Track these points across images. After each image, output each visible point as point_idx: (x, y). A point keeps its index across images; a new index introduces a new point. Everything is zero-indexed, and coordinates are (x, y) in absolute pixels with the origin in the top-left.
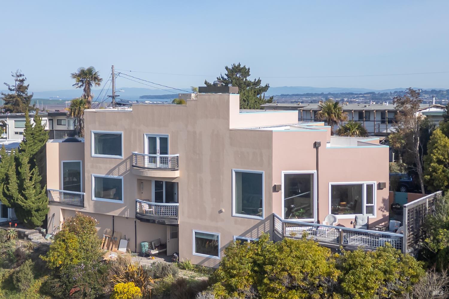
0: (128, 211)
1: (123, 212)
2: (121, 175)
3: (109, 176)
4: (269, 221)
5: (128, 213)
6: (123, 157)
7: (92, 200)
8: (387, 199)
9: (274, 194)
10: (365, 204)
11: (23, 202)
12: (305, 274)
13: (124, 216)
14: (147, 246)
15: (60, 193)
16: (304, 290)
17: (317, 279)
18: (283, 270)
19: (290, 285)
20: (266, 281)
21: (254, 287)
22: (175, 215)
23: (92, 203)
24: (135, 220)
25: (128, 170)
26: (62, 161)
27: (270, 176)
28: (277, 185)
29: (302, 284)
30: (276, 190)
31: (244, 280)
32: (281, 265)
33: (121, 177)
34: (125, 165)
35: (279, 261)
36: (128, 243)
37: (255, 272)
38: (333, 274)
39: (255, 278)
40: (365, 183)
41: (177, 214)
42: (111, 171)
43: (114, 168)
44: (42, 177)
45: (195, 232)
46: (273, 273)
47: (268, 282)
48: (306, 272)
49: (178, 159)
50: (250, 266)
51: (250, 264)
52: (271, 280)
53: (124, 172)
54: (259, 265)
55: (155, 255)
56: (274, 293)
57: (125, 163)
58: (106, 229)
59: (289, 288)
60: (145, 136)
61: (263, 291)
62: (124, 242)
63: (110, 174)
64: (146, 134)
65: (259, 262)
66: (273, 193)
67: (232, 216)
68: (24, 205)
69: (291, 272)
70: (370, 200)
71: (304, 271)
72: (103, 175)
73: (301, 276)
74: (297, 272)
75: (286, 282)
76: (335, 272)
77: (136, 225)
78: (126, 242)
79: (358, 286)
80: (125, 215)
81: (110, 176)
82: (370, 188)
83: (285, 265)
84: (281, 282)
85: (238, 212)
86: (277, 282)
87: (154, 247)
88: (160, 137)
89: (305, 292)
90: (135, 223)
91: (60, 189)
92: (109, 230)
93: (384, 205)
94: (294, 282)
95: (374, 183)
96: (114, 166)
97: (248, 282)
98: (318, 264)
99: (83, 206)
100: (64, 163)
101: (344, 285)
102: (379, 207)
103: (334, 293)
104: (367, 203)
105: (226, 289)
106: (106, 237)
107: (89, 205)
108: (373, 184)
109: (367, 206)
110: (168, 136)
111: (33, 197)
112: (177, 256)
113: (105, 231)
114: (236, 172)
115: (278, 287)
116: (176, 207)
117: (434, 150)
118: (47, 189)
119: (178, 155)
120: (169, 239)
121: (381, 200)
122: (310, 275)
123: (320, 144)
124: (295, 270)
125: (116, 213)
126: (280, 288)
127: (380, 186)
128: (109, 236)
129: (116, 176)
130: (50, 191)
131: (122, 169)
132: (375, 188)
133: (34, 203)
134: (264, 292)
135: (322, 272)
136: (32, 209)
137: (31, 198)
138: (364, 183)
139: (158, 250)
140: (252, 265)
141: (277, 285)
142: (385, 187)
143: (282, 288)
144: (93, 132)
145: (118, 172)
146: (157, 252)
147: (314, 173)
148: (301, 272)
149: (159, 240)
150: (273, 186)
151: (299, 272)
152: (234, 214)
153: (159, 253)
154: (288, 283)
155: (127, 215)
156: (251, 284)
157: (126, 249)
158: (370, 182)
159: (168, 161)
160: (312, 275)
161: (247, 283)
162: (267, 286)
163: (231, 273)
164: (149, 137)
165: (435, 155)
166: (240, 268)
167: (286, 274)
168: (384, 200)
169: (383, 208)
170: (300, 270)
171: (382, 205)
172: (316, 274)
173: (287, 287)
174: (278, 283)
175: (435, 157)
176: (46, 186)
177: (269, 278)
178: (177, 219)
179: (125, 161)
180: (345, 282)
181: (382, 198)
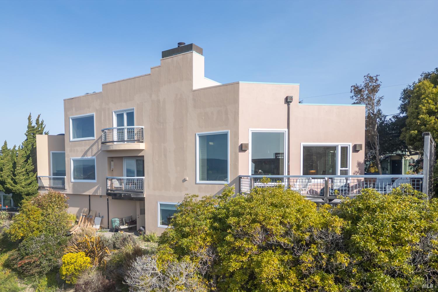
0: (101, 189)
1: (96, 191)
2: (94, 156)
3: (84, 158)
4: (235, 184)
5: (101, 191)
6: (95, 138)
7: (71, 182)
8: (363, 163)
9: (241, 154)
10: (339, 168)
11: (12, 186)
12: (288, 226)
13: (97, 195)
14: (118, 222)
15: (50, 179)
16: (285, 250)
17: (307, 233)
18: (254, 221)
19: (264, 244)
20: (229, 238)
21: (213, 247)
22: (141, 188)
23: (71, 184)
24: (107, 198)
25: (99, 149)
26: (51, 152)
27: (236, 135)
28: (244, 144)
29: (284, 241)
30: (243, 149)
31: (199, 239)
32: (251, 215)
33: (94, 157)
34: (97, 145)
35: (248, 210)
36: (102, 220)
37: (215, 229)
38: (334, 224)
39: (214, 236)
40: (340, 145)
41: (142, 187)
42: (85, 154)
43: (88, 150)
44: (34, 166)
45: (161, 204)
46: (240, 226)
47: (232, 239)
48: (289, 223)
49: (143, 131)
50: (208, 222)
51: (208, 220)
52: (236, 237)
53: (96, 151)
54: (220, 220)
55: (125, 230)
56: (241, 256)
57: (97, 144)
58: (84, 209)
59: (263, 248)
60: (114, 113)
61: (224, 253)
62: (98, 220)
63: (85, 155)
64: (114, 112)
65: (220, 216)
66: (239, 153)
67: (196, 184)
68: (12, 189)
69: (266, 223)
70: (344, 163)
71: (286, 222)
72: (79, 158)
73: (281, 229)
74: (275, 223)
75: (259, 237)
76: (336, 221)
77: (108, 203)
78: (100, 219)
79: (382, 239)
80: (98, 193)
81: (86, 157)
82: (344, 150)
83: (256, 215)
84: (250, 238)
85: (202, 179)
86: (245, 239)
87: (124, 223)
88: (127, 113)
89: (287, 254)
90: (108, 201)
91: (50, 175)
92: (86, 209)
93: (359, 169)
94: (271, 239)
95: (350, 145)
96: (88, 147)
97: (204, 242)
98: (306, 213)
99: (64, 189)
100: (53, 153)
101: (356, 237)
102: (353, 172)
103: (339, 252)
104: (341, 167)
105: (175, 253)
106: (83, 215)
107: (69, 187)
108: (348, 146)
109: (341, 170)
110: (133, 109)
111: (23, 182)
112: (143, 229)
113: (83, 210)
114: (200, 137)
115: (247, 247)
116: (142, 181)
117: (423, 100)
118: (38, 175)
119: (143, 127)
120: (139, 215)
121: (356, 164)
122: (295, 227)
123: (292, 99)
124: (272, 221)
125: (90, 192)
126: (250, 247)
127: (356, 149)
128: (85, 215)
129: (89, 157)
130: (40, 178)
131: (95, 149)
132: (350, 150)
133: (24, 188)
134: (227, 255)
135: (313, 223)
136: (22, 193)
137: (21, 183)
138: (338, 145)
139: (127, 225)
140: (211, 221)
141: (245, 243)
142: (362, 150)
143: (252, 248)
144: (71, 118)
145: (91, 153)
146: (127, 227)
147: (285, 132)
148: (281, 223)
149: (131, 217)
150: (239, 145)
151: (278, 223)
152: (198, 181)
153: (128, 228)
154: (262, 240)
155: (99, 193)
156: (208, 244)
157: (99, 226)
158: (345, 144)
159: (135, 135)
160: (299, 227)
161: (203, 244)
162: (230, 246)
163: (183, 231)
164: (117, 114)
165: (424, 106)
166: (194, 224)
167: (258, 226)
168: (359, 164)
169: (357, 173)
170: (279, 221)
171: (357, 169)
172: (304, 225)
173: (259, 247)
174: (246, 241)
175: (424, 108)
176: (37, 173)
177: (233, 234)
178: (142, 192)
179: (97, 141)
180: (357, 234)
181: (356, 162)
